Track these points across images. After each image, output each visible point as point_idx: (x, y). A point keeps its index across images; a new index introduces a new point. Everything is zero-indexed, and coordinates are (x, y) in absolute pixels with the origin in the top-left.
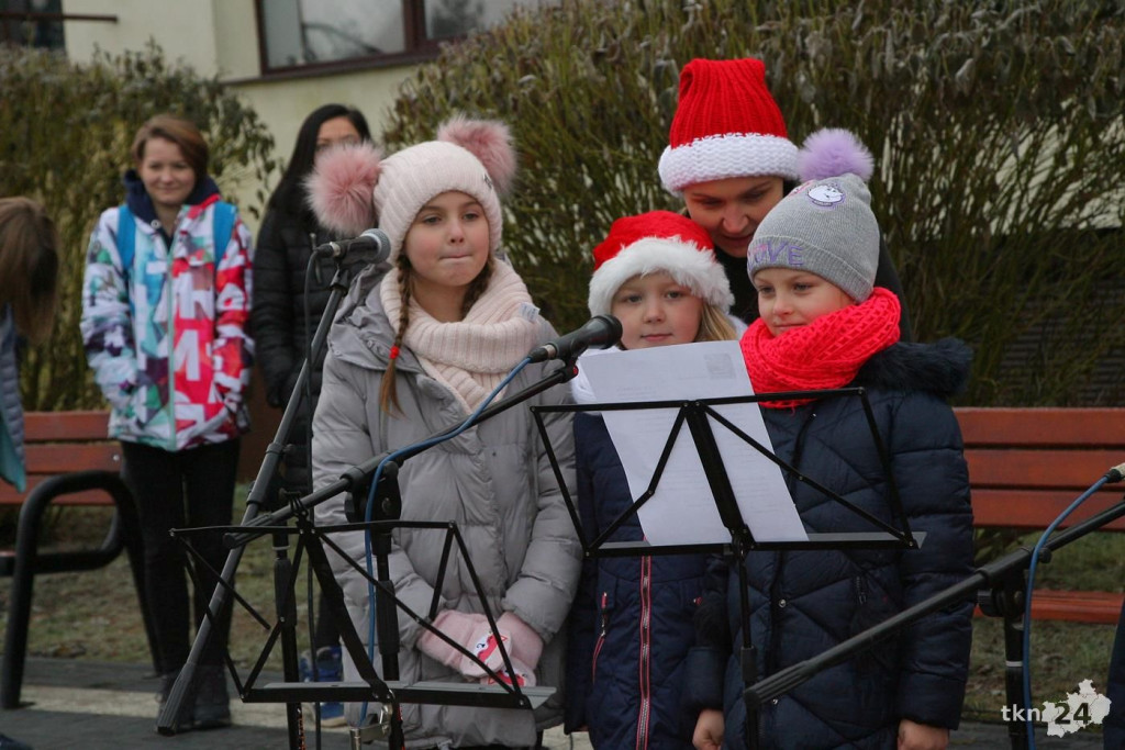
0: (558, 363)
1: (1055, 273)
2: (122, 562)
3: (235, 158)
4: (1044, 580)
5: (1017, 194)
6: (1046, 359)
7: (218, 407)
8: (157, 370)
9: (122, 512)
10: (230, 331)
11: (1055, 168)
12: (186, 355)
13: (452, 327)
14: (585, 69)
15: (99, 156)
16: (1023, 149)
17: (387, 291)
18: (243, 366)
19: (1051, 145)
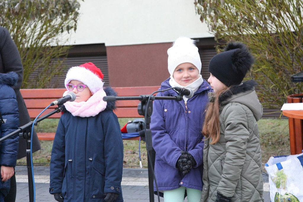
1: (41, 57)
4: (40, 131)
5: (31, 37)
6: (39, 77)
11: (40, 31)
16: (32, 26)
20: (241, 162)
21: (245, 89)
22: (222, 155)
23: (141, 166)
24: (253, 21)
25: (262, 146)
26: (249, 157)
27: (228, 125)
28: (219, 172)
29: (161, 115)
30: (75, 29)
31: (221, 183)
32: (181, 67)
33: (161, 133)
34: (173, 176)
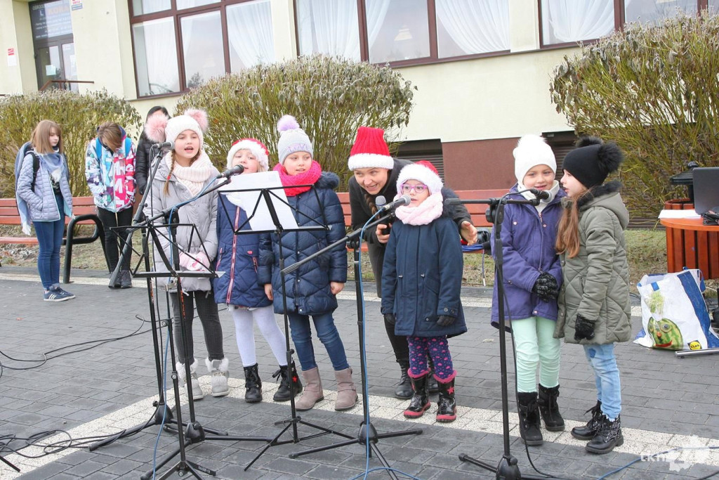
0: (226, 179)
2: (98, 241)
3: (129, 122)
7: (128, 200)
8: (110, 190)
9: (98, 226)
10: (130, 178)
12: (118, 186)
13: (187, 168)
14: (233, 95)
15: (89, 121)
16: (358, 119)
17: (168, 158)
18: (134, 188)
19: (366, 118)
20: (606, 278)
21: (609, 190)
22: (582, 271)
23: (485, 284)
24: (622, 111)
25: (631, 263)
26: (615, 273)
27: (590, 233)
28: (578, 292)
29: (507, 228)
30: (407, 123)
31: (582, 304)
32: (534, 170)
33: (509, 250)
34: (523, 302)
